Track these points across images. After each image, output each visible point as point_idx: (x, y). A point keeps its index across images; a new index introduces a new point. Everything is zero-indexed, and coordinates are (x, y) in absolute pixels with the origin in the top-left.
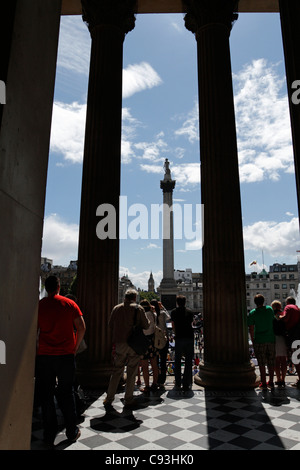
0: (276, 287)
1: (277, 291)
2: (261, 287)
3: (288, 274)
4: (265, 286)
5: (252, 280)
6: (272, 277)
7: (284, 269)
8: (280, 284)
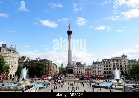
0: (104, 66)
1: (105, 68)
2: (99, 66)
3: (108, 62)
4: (101, 66)
5: (96, 64)
6: (103, 63)
7: (107, 61)
8: (106, 65)
